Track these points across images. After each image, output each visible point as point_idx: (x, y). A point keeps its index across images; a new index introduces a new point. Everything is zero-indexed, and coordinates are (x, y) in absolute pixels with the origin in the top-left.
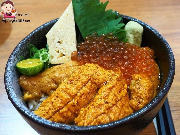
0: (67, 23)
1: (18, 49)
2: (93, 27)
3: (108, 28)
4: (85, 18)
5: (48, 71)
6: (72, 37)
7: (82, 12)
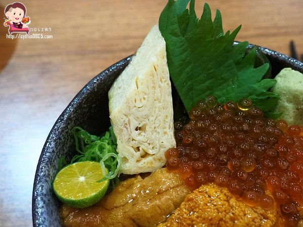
0: (154, 87)
1: (53, 144)
2: (207, 83)
3: (239, 87)
4: (190, 67)
5: (120, 193)
6: (167, 117)
7: (183, 56)
